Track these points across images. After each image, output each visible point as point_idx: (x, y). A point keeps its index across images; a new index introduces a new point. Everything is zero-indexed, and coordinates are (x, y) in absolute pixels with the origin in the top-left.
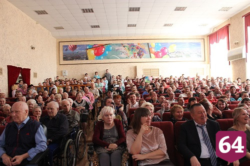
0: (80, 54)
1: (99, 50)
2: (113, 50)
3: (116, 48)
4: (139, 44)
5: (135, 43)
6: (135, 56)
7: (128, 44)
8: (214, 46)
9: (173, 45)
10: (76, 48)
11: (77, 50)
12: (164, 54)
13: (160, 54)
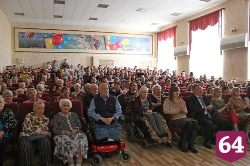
0: (37, 42)
1: (57, 40)
2: (72, 40)
3: (74, 39)
4: (96, 36)
5: (92, 35)
6: (91, 47)
7: (86, 36)
8: (162, 43)
9: (126, 39)
10: (32, 37)
11: (34, 38)
12: (118, 46)
13: (115, 46)
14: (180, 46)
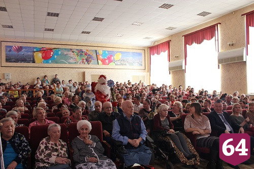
0: (26, 56)
1: (47, 54)
2: (62, 54)
3: (65, 53)
4: (87, 50)
5: (84, 49)
6: (83, 62)
7: (77, 50)
8: (155, 57)
9: (118, 53)
10: (21, 50)
11: (23, 52)
12: (110, 61)
13: (107, 61)
14: (175, 60)
